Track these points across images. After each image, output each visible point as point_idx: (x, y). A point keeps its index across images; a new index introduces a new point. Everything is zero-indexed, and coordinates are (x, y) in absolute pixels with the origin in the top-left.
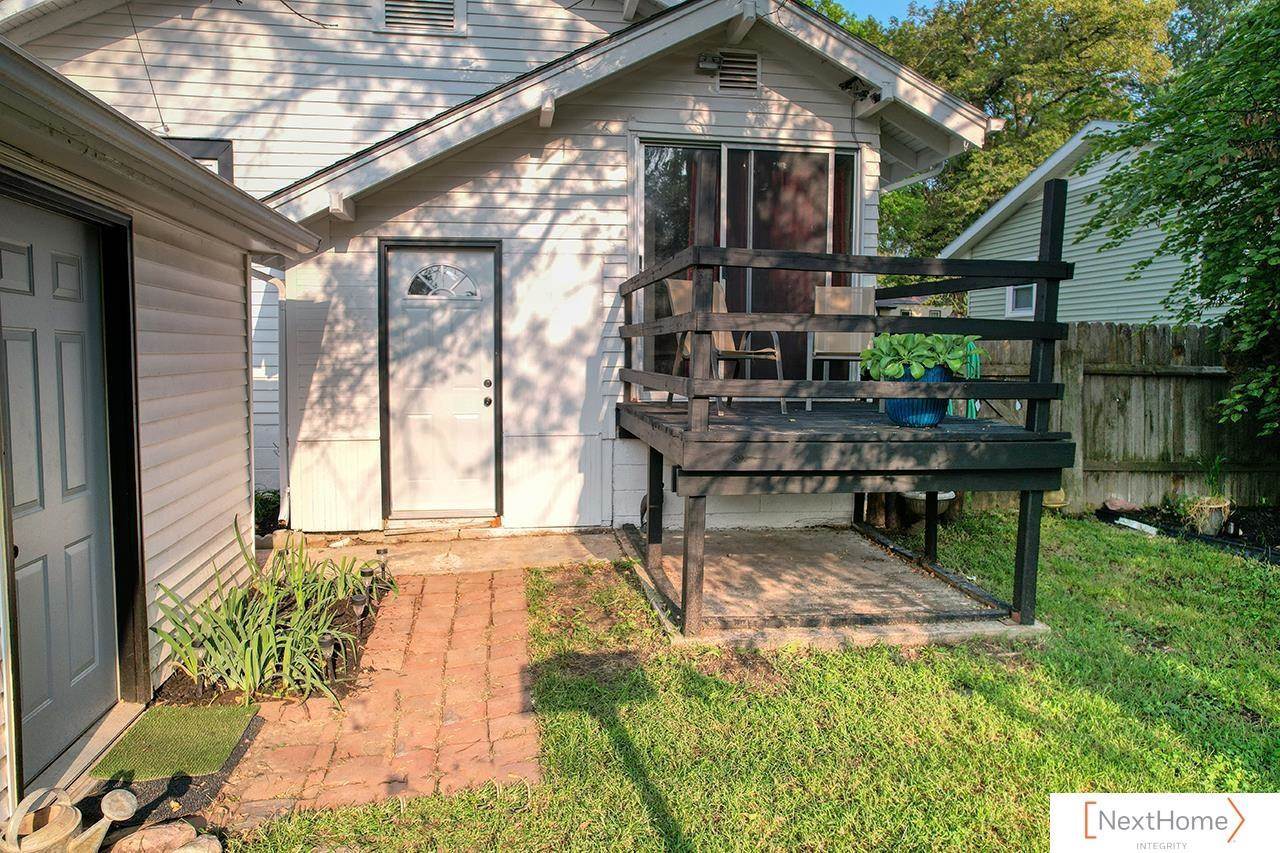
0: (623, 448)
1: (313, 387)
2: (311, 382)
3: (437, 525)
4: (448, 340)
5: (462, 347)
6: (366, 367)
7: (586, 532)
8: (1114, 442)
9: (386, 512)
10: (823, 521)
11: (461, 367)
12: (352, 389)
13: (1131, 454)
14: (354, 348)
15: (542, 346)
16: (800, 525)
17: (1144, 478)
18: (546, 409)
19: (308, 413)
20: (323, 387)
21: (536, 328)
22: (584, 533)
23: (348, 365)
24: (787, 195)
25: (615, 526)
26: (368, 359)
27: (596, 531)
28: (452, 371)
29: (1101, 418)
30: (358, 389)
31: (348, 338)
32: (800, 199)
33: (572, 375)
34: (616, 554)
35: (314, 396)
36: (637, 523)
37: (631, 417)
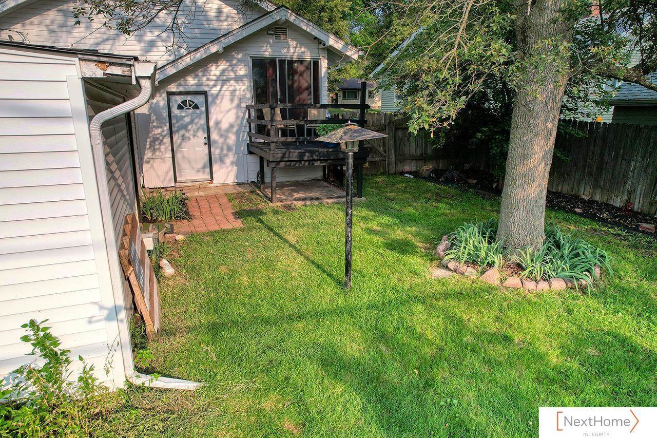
0: (250, 157)
1: (148, 143)
2: (147, 141)
3: (192, 184)
4: (190, 127)
5: (194, 129)
6: (164, 137)
7: (240, 184)
8: (406, 150)
9: (176, 181)
10: (313, 178)
11: (194, 136)
12: (160, 144)
13: (411, 153)
14: (159, 130)
15: (220, 129)
16: (307, 179)
17: (415, 161)
18: (222, 150)
19: (146, 152)
20: (150, 144)
21: (217, 123)
22: (239, 184)
23: (158, 136)
24: (296, 77)
25: (249, 182)
26: (164, 134)
27: (243, 184)
28: (192, 137)
29: (402, 143)
30: (162, 144)
31: (158, 127)
32: (301, 78)
33: (230, 138)
34: (250, 189)
35: (148, 146)
36: (256, 181)
37: (253, 147)
